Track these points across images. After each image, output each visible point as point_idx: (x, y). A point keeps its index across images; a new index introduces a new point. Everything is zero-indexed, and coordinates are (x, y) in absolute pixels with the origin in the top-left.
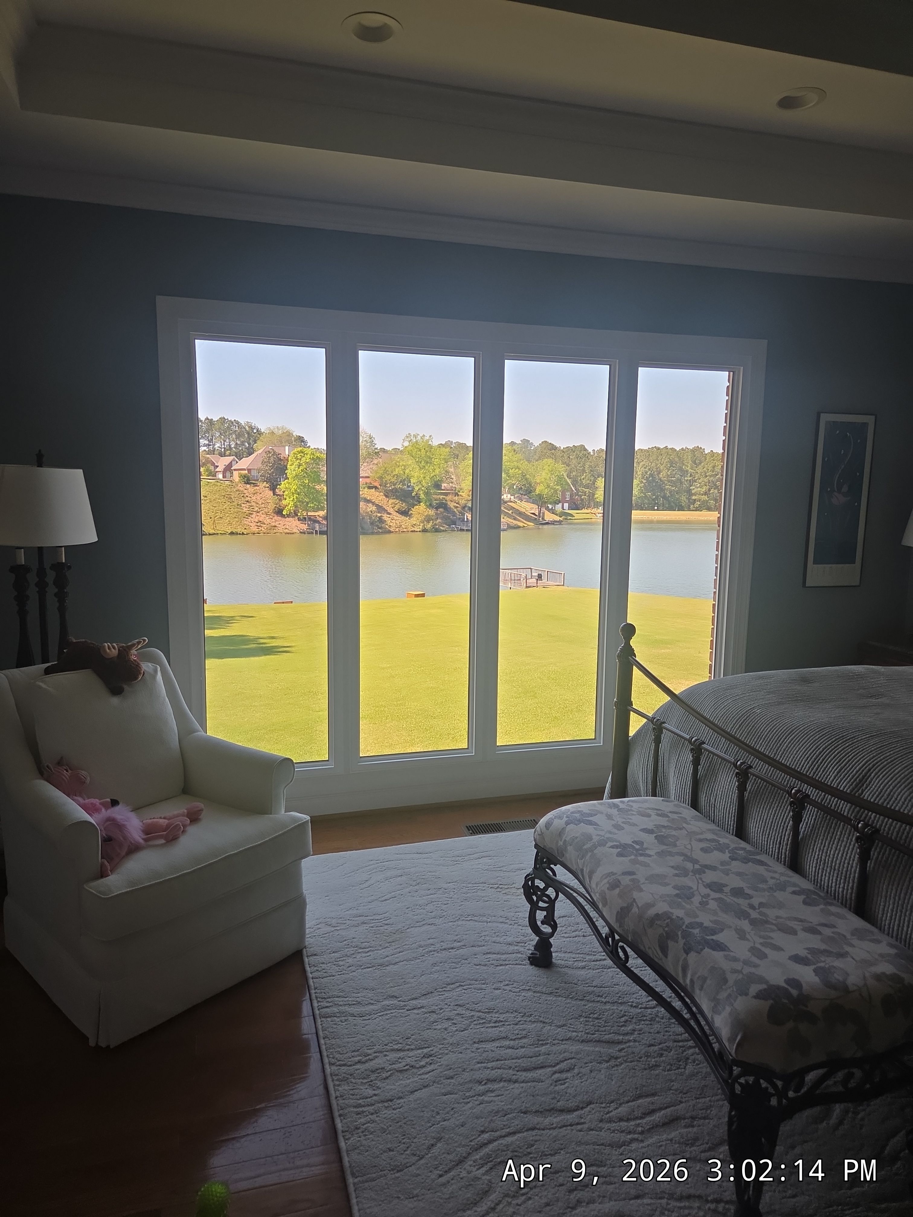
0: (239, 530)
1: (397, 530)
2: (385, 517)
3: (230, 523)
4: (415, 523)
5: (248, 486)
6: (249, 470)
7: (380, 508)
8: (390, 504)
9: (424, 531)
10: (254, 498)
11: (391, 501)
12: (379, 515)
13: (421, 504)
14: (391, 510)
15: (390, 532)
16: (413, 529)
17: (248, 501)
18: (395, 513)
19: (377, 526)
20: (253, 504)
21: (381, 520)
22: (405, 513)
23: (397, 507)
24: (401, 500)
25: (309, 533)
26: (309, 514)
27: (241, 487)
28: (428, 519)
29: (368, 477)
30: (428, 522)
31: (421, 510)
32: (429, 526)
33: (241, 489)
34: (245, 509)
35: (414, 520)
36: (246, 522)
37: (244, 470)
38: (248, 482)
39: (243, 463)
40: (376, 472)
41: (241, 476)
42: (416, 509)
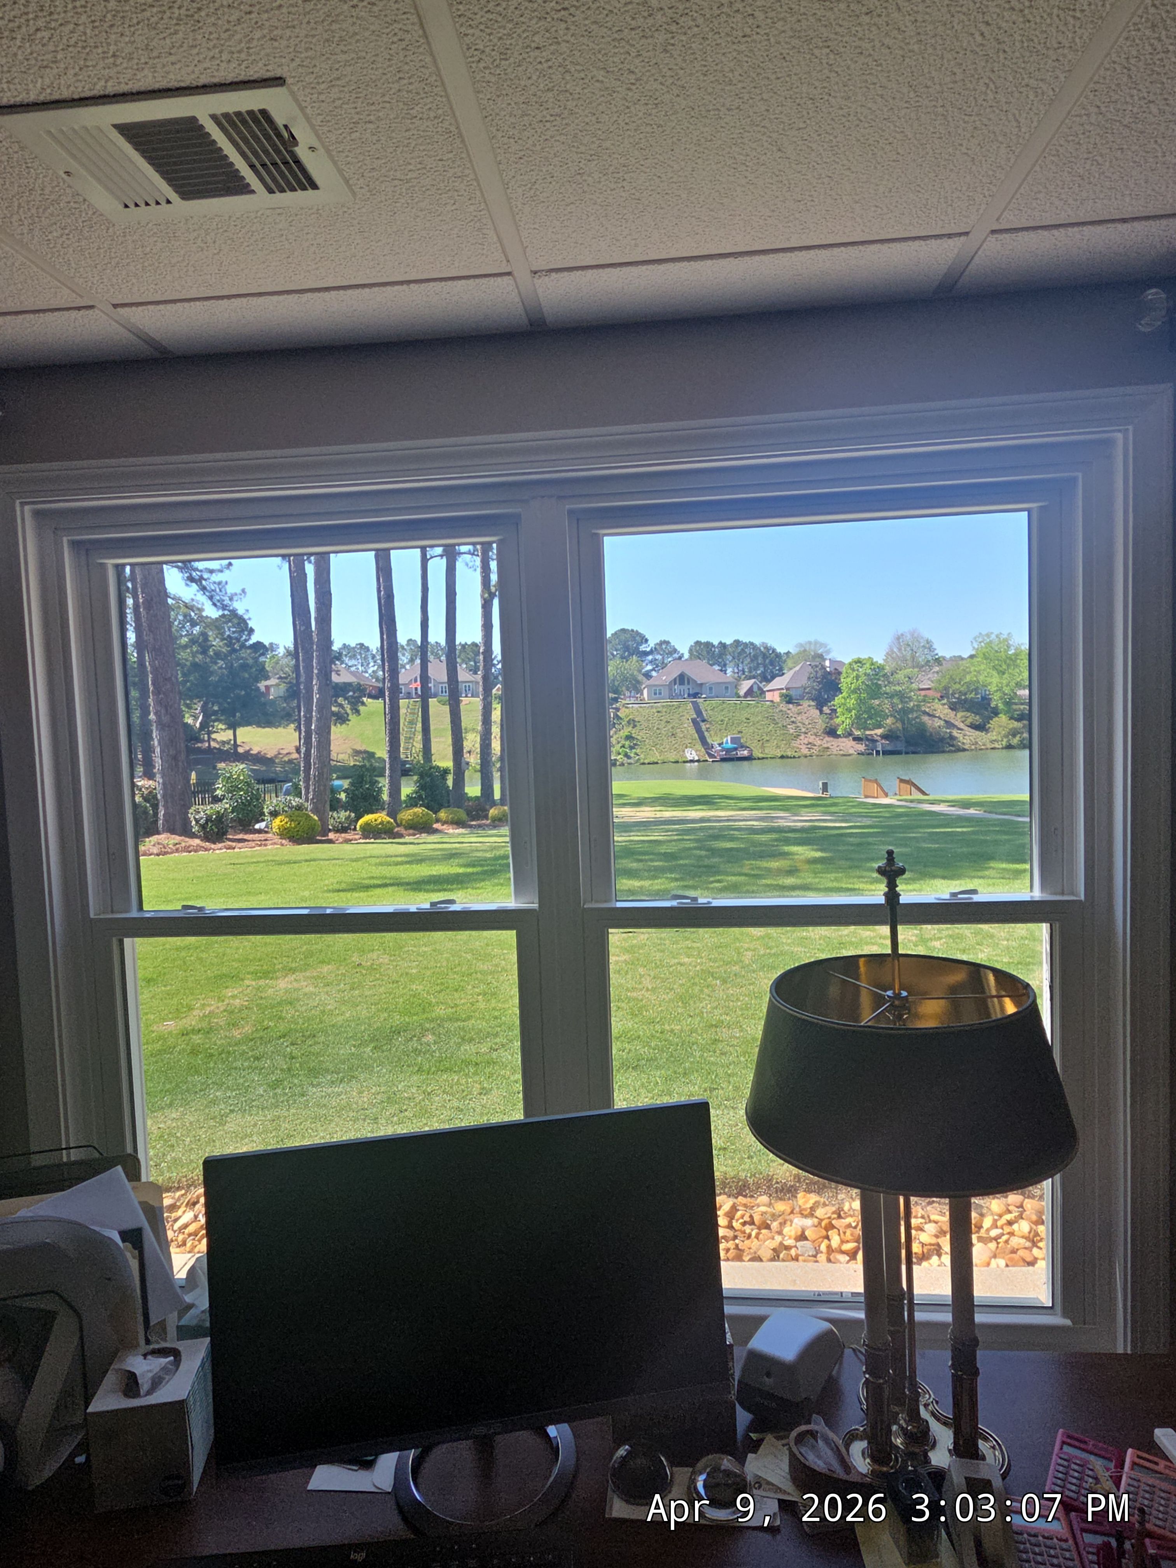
0: (789, 754)
1: (973, 747)
2: (955, 733)
3: (778, 747)
4: (994, 738)
5: (791, 706)
6: (787, 689)
7: (949, 724)
8: (958, 718)
9: (1009, 747)
10: (799, 718)
11: (960, 714)
12: (948, 731)
13: (1000, 715)
14: (962, 726)
15: (964, 750)
16: (993, 746)
17: (793, 722)
18: (966, 728)
19: (948, 743)
20: (799, 724)
21: (952, 738)
22: (980, 727)
23: (969, 721)
24: (974, 713)
25: (868, 754)
26: (868, 732)
27: (784, 707)
28: (1014, 733)
29: (929, 689)
30: (1014, 736)
31: (1002, 723)
32: (1015, 741)
33: (784, 709)
34: (791, 731)
35: (993, 735)
36: (795, 744)
37: (782, 689)
38: (789, 702)
39: (779, 683)
40: (939, 681)
41: (782, 696)
42: (994, 722)
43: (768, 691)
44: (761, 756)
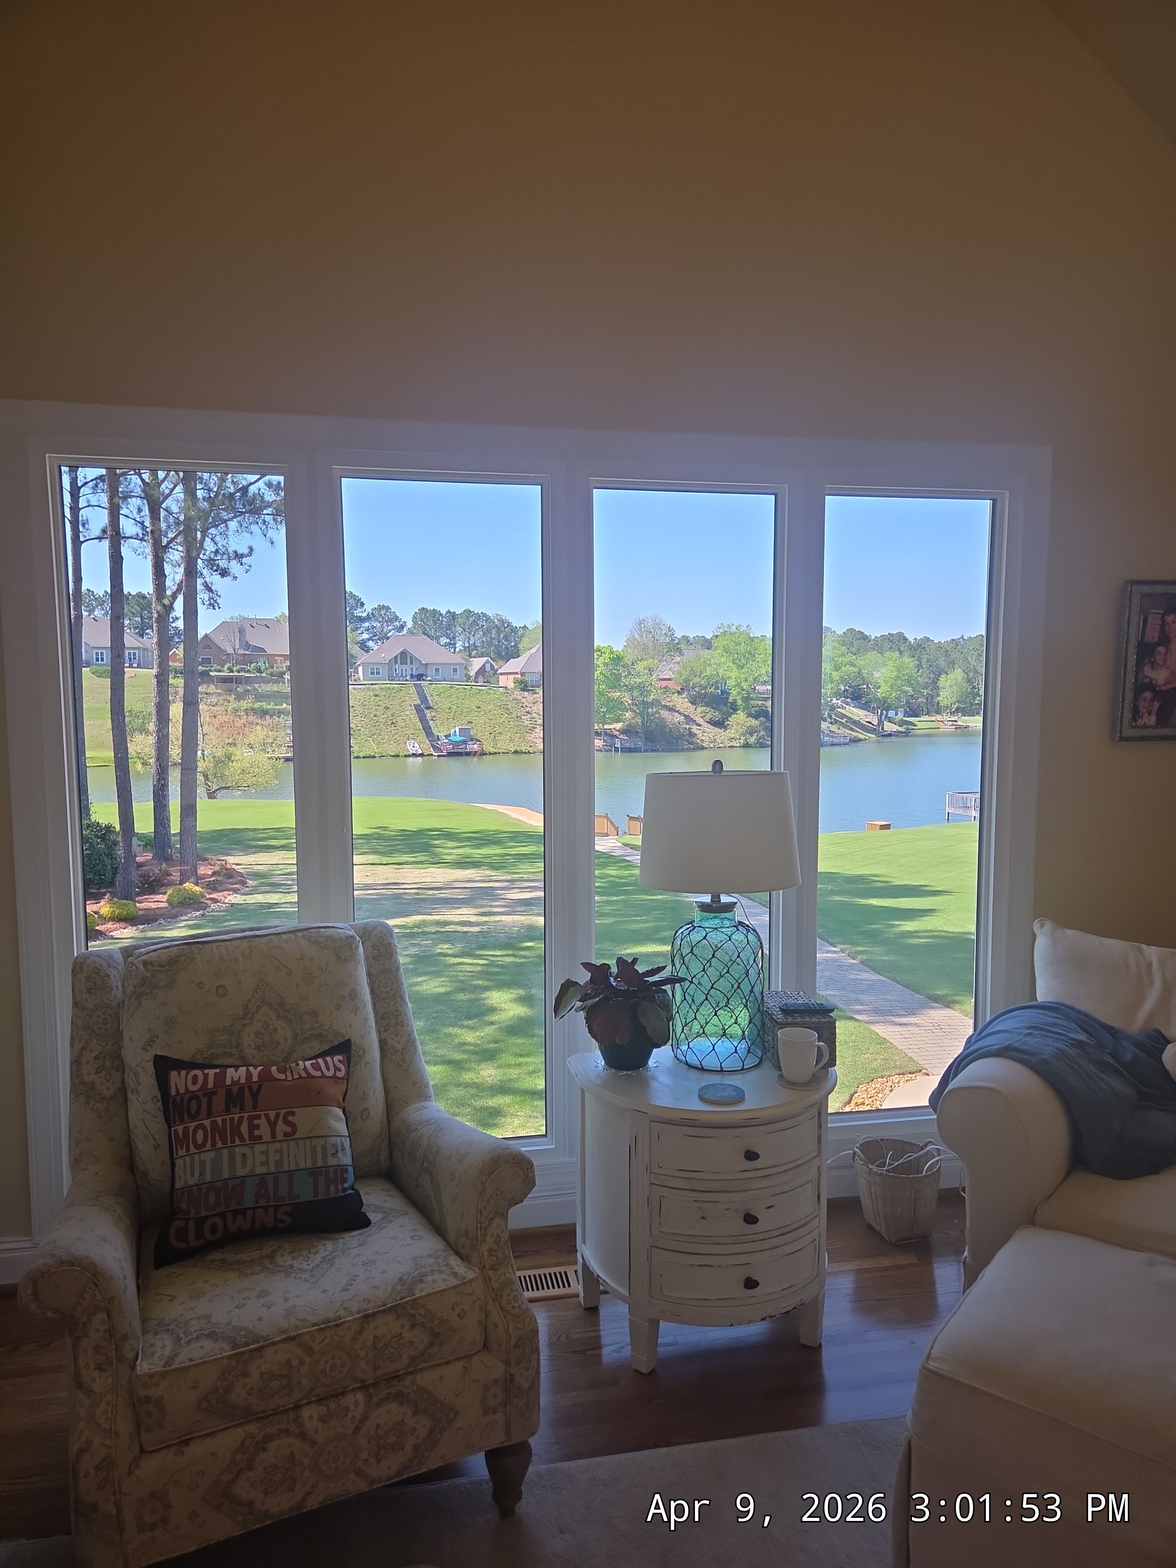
0: (523, 749)
1: (712, 745)
2: (695, 729)
3: (512, 740)
4: (732, 736)
5: (526, 693)
6: (523, 674)
7: (689, 719)
8: (698, 713)
9: (747, 746)
10: (535, 708)
11: (700, 709)
12: (688, 727)
13: (739, 712)
14: (700, 721)
15: (703, 748)
16: (731, 744)
17: (528, 712)
18: (706, 724)
19: (687, 740)
20: (535, 715)
21: (692, 735)
22: (719, 724)
23: (708, 716)
24: (713, 708)
25: (606, 751)
26: (606, 727)
27: (518, 694)
28: (751, 731)
29: (668, 681)
30: (751, 735)
31: (740, 720)
32: (752, 740)
33: (519, 697)
34: (527, 723)
35: (731, 733)
36: (530, 737)
37: (517, 673)
38: (524, 689)
39: (514, 665)
40: (680, 673)
41: (516, 681)
42: (733, 719)
43: (501, 674)
44: (492, 750)
